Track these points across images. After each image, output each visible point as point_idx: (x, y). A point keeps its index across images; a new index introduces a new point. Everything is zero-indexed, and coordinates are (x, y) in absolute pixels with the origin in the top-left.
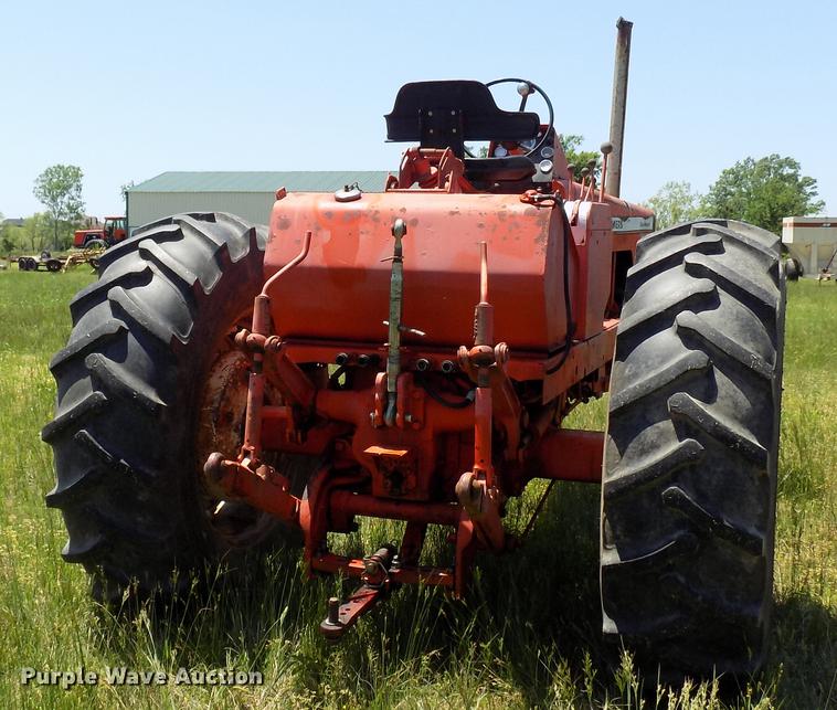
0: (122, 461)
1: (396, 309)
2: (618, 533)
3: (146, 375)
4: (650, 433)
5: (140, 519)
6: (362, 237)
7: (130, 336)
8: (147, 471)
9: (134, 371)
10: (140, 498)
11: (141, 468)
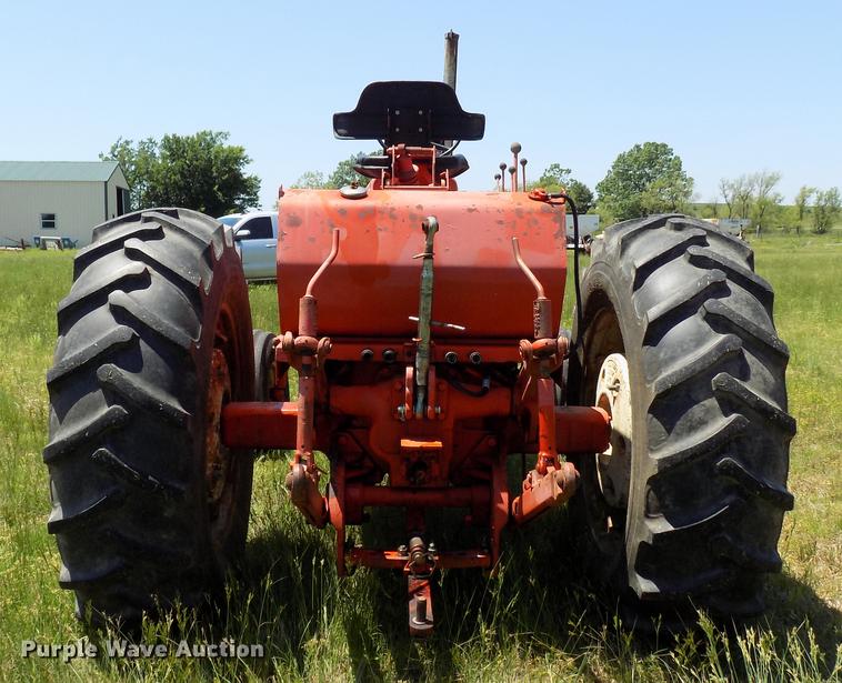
0: (150, 478)
1: (425, 304)
2: (667, 502)
3: (166, 384)
4: (697, 411)
5: (164, 536)
6: (381, 234)
7: (142, 342)
8: (177, 485)
9: (153, 380)
10: (166, 514)
11: (170, 483)
